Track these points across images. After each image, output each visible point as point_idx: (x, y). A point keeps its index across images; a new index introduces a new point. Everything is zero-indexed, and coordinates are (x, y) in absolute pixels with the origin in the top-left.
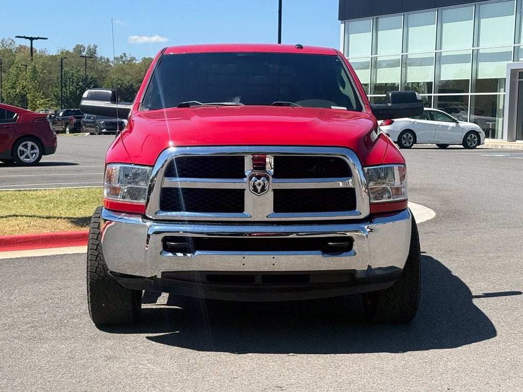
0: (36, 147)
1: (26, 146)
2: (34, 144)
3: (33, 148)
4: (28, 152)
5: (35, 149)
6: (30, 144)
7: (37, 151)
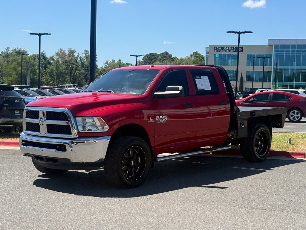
0: (299, 113)
1: (294, 113)
2: (298, 112)
3: (297, 114)
4: (295, 115)
5: (299, 114)
6: (296, 111)
7: (299, 115)
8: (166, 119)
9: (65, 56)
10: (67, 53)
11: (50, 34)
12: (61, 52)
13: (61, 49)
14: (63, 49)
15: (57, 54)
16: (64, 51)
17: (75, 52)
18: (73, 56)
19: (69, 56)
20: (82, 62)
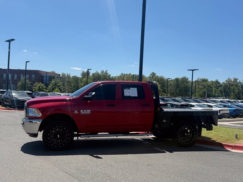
8: (89, 112)
9: (232, 82)
10: (233, 80)
11: (198, 70)
12: (229, 80)
13: (229, 78)
14: (230, 78)
15: (226, 81)
16: (231, 79)
17: (238, 79)
18: (237, 82)
19: (234, 82)
20: (241, 85)
